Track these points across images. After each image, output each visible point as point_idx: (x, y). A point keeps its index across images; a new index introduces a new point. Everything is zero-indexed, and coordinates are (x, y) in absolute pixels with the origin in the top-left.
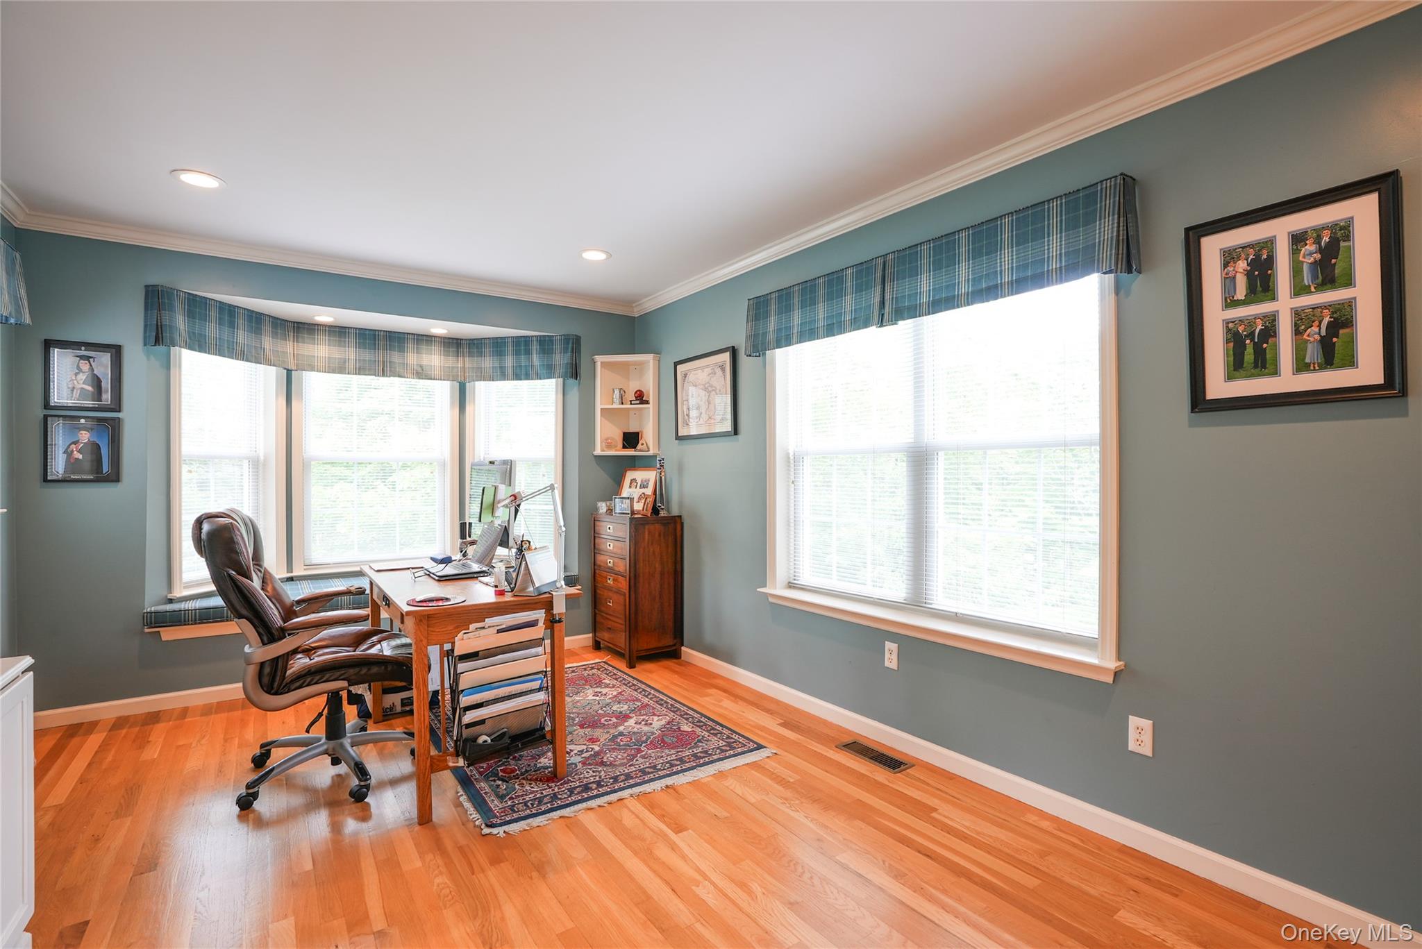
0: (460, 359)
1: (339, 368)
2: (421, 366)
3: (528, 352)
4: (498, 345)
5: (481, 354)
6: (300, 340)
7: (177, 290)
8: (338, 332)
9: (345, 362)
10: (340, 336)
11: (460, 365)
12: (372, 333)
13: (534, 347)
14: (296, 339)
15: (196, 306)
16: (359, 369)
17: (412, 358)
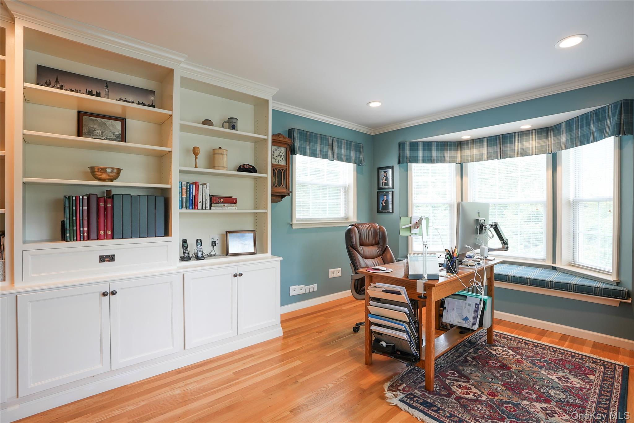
0: (549, 139)
1: (480, 159)
2: (523, 149)
3: (588, 124)
4: (570, 124)
5: (560, 133)
6: (463, 149)
7: (406, 142)
8: (478, 141)
9: (482, 155)
10: (480, 143)
11: (548, 143)
12: (495, 137)
13: (592, 119)
14: (461, 149)
15: (414, 146)
16: (489, 157)
17: (517, 146)
